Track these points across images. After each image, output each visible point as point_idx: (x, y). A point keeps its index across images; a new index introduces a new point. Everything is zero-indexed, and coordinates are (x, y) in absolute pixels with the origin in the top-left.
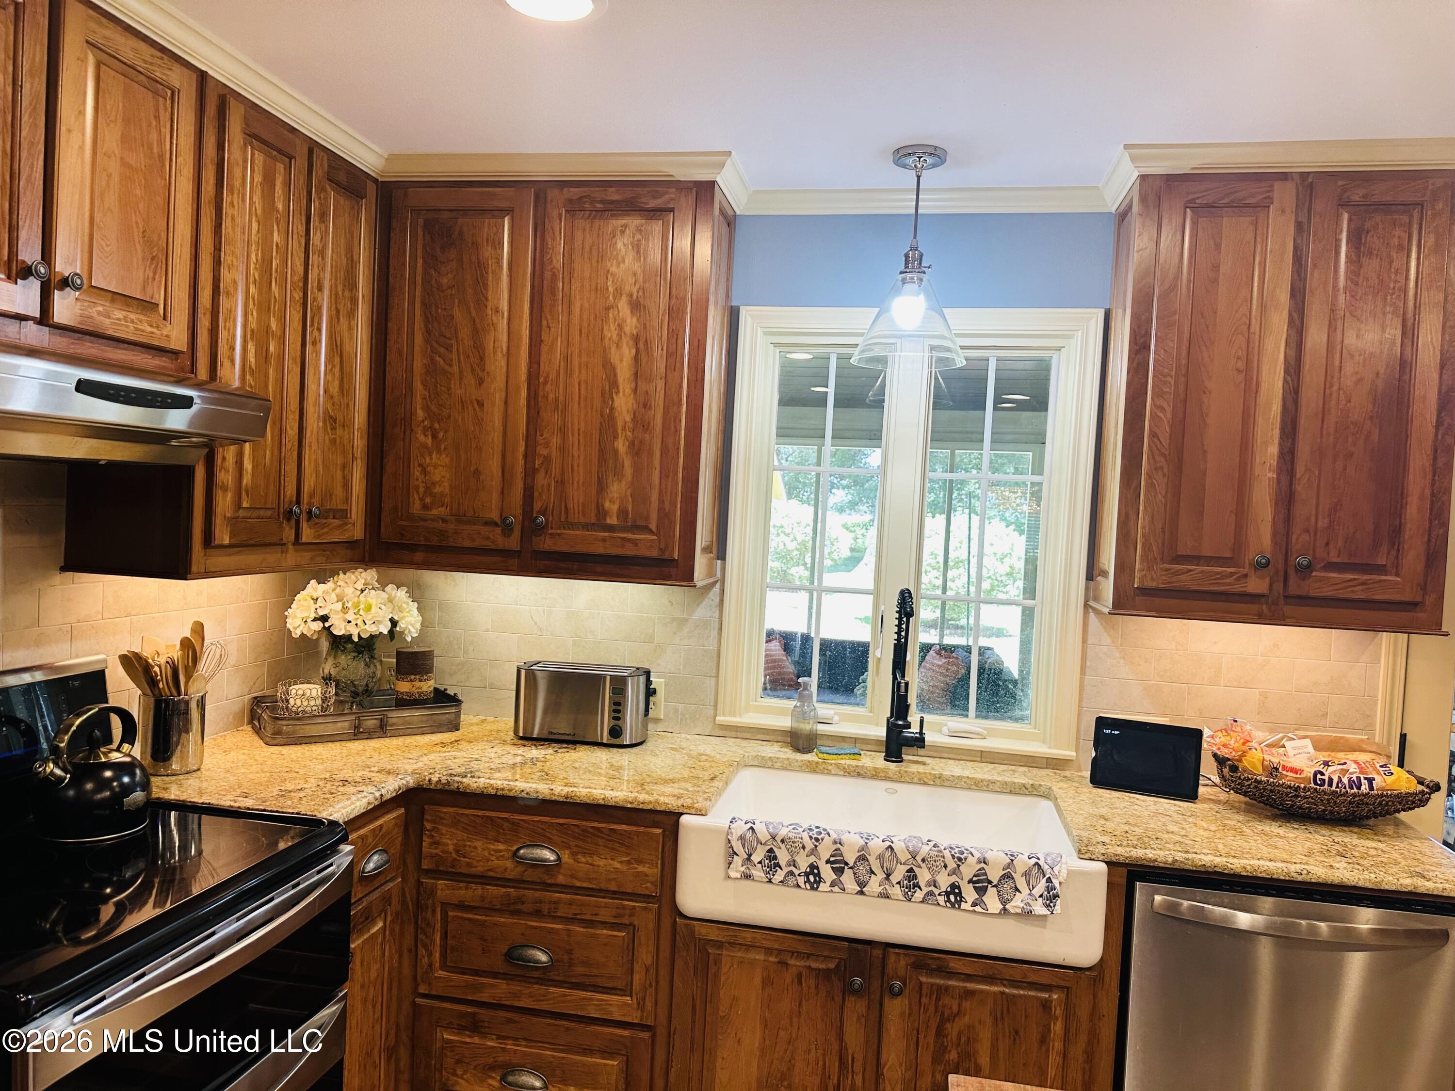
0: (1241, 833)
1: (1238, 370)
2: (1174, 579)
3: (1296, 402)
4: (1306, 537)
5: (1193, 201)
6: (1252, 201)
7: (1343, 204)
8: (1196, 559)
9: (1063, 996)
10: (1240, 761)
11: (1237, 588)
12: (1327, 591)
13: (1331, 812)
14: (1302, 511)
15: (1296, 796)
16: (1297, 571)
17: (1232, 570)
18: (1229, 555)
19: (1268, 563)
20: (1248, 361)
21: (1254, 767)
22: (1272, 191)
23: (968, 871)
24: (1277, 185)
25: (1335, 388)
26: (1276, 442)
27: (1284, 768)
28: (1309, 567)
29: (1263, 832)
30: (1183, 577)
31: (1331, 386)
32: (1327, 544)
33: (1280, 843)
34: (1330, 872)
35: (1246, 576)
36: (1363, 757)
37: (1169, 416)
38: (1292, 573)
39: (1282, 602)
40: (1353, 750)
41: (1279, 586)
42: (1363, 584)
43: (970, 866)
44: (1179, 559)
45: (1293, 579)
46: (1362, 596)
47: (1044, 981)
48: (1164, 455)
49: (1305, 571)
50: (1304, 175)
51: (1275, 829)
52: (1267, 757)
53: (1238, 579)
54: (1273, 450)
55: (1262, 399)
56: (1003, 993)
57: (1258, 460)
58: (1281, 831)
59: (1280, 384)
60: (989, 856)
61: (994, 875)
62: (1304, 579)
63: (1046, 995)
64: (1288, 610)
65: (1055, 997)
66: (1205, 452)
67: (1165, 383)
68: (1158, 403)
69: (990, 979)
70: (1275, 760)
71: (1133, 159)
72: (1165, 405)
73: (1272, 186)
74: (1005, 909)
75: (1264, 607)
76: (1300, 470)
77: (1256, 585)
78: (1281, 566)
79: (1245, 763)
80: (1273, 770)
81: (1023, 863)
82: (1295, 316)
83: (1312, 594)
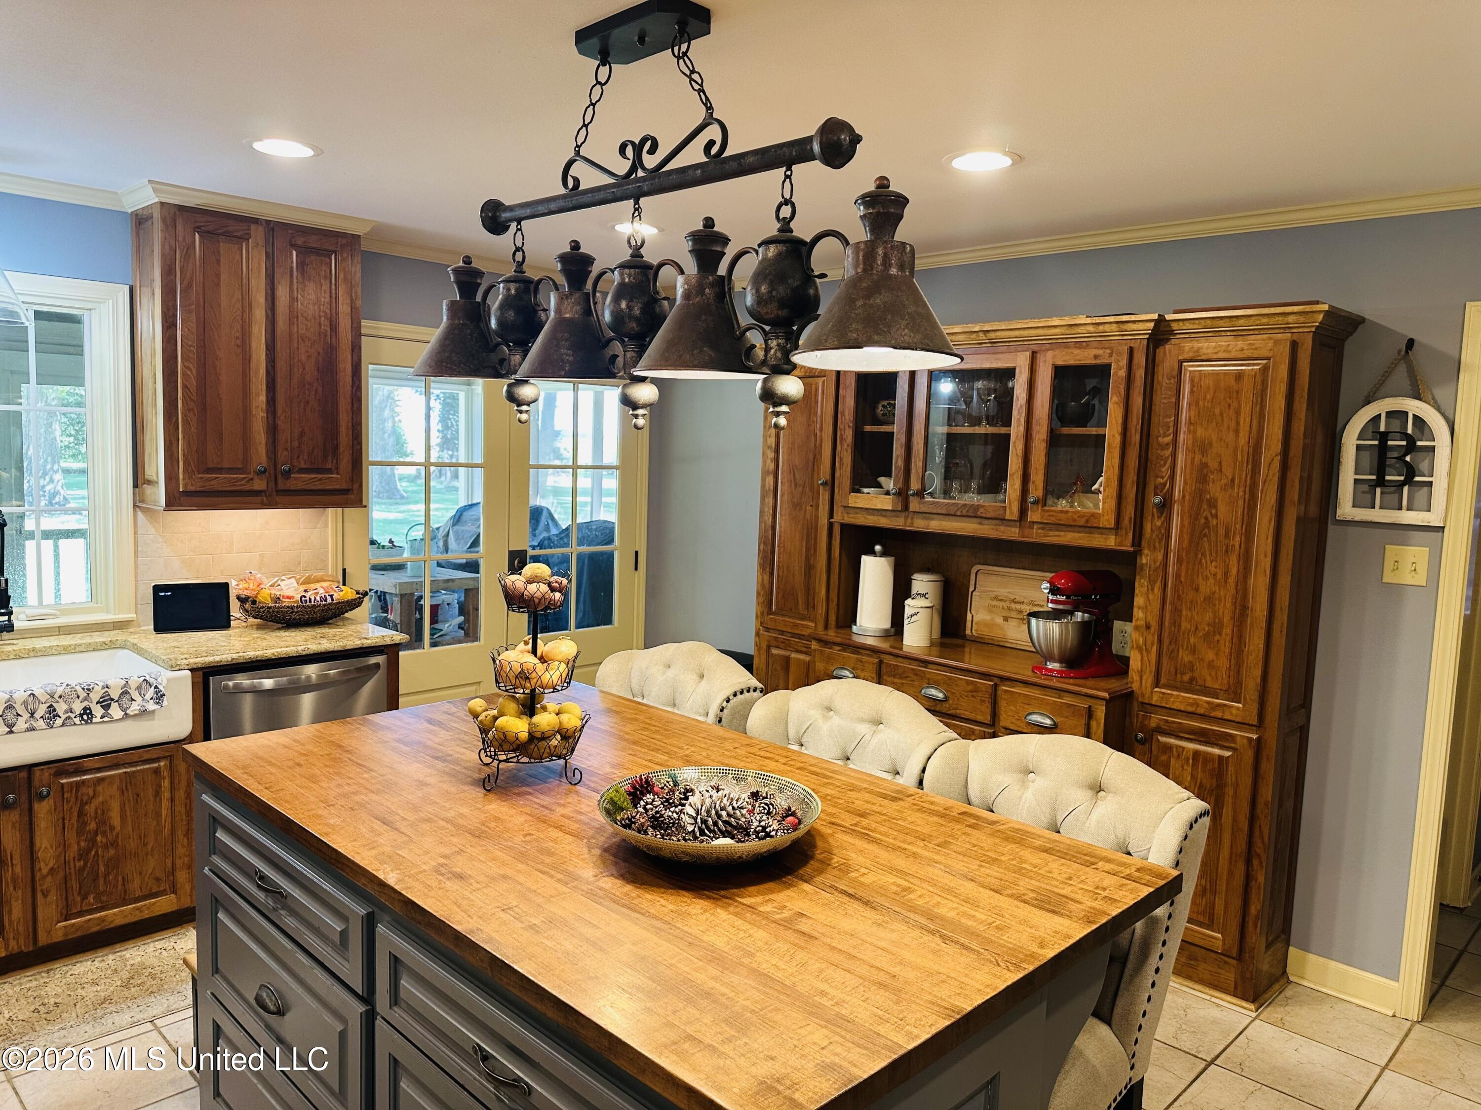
0: (265, 639)
1: (238, 346)
2: (207, 484)
3: (274, 367)
4: (286, 453)
5: (199, 227)
6: (239, 234)
7: (293, 246)
8: (219, 470)
9: (168, 763)
10: (256, 597)
11: (247, 488)
12: (300, 486)
13: (312, 618)
14: (284, 436)
15: (292, 613)
16: (282, 474)
17: (244, 476)
18: (240, 466)
19: (265, 469)
20: (243, 341)
21: (266, 599)
22: (250, 230)
23: (95, 696)
24: (253, 227)
25: (296, 360)
26: (264, 393)
27: (283, 597)
28: (289, 472)
29: (276, 636)
30: (212, 483)
31: (294, 358)
32: (298, 457)
33: (289, 639)
34: (319, 646)
35: (252, 479)
36: (325, 584)
37: (195, 374)
38: (279, 476)
39: (275, 493)
40: (318, 581)
41: (272, 485)
42: (320, 480)
43: (96, 692)
44: (209, 470)
45: (280, 481)
46: (319, 487)
47: (155, 756)
48: (193, 400)
49: (287, 474)
50: (268, 222)
51: (282, 633)
52: (273, 592)
53: (248, 481)
54: (263, 398)
55: (253, 365)
56: (126, 773)
57: (254, 405)
58: (287, 634)
59: (263, 357)
60: (109, 683)
61: (115, 695)
62: (287, 479)
63: (156, 765)
64: (278, 499)
65: (162, 764)
66: (220, 399)
67: (190, 351)
68: (186, 364)
69: (116, 766)
70: (278, 593)
71: (155, 190)
72: (191, 366)
73: (249, 226)
74: (126, 714)
75: (265, 499)
76: (279, 412)
77: (259, 484)
78: (272, 472)
79: (260, 598)
80: (277, 599)
81: (134, 682)
82: (269, 312)
83: (292, 488)
